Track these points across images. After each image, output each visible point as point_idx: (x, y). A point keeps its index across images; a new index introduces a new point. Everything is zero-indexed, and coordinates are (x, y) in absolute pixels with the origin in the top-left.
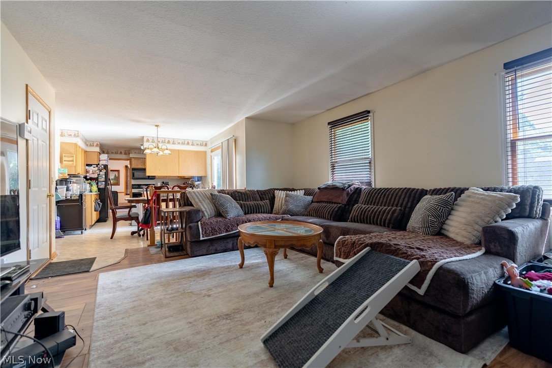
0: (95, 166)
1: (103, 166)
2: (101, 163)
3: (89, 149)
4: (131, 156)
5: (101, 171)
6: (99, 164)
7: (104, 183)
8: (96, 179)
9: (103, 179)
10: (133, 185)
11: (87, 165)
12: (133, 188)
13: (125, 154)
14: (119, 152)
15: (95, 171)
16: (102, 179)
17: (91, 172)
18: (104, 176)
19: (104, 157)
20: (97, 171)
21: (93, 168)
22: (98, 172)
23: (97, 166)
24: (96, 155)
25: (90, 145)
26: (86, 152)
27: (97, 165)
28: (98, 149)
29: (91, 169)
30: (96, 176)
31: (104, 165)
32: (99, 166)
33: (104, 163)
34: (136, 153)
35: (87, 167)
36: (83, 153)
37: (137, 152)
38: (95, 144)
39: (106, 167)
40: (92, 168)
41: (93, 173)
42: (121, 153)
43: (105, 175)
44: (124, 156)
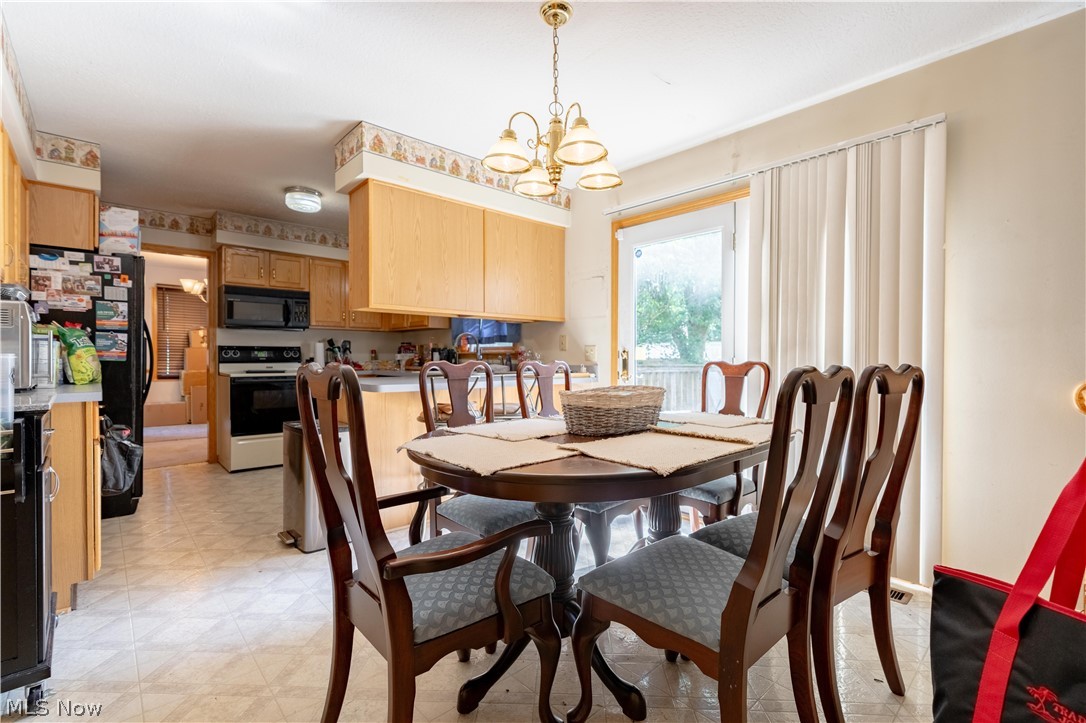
0: (81, 256)
1: (117, 262)
2: (108, 245)
3: (43, 172)
4: (221, 237)
5: (107, 283)
6: (96, 251)
7: (123, 337)
8: (86, 320)
9: (120, 320)
10: (221, 348)
11: (35, 249)
12: (223, 361)
13: (192, 230)
14: (168, 221)
15: (81, 283)
16: (116, 316)
17: (57, 284)
18: (123, 307)
19: (122, 222)
20: (91, 283)
21: (68, 267)
22: (94, 284)
23: (89, 260)
24: (81, 210)
25: (54, 155)
26: (29, 183)
27: (91, 254)
28: (92, 180)
29: (57, 271)
30: (82, 304)
31: (123, 256)
32: (97, 258)
33: (126, 246)
34: (238, 228)
35: (35, 261)
36: (17, 190)
37: (245, 226)
38: (79, 154)
39: (133, 267)
40: (61, 263)
41: (66, 291)
42: (175, 225)
43: (129, 302)
44: (184, 239)
